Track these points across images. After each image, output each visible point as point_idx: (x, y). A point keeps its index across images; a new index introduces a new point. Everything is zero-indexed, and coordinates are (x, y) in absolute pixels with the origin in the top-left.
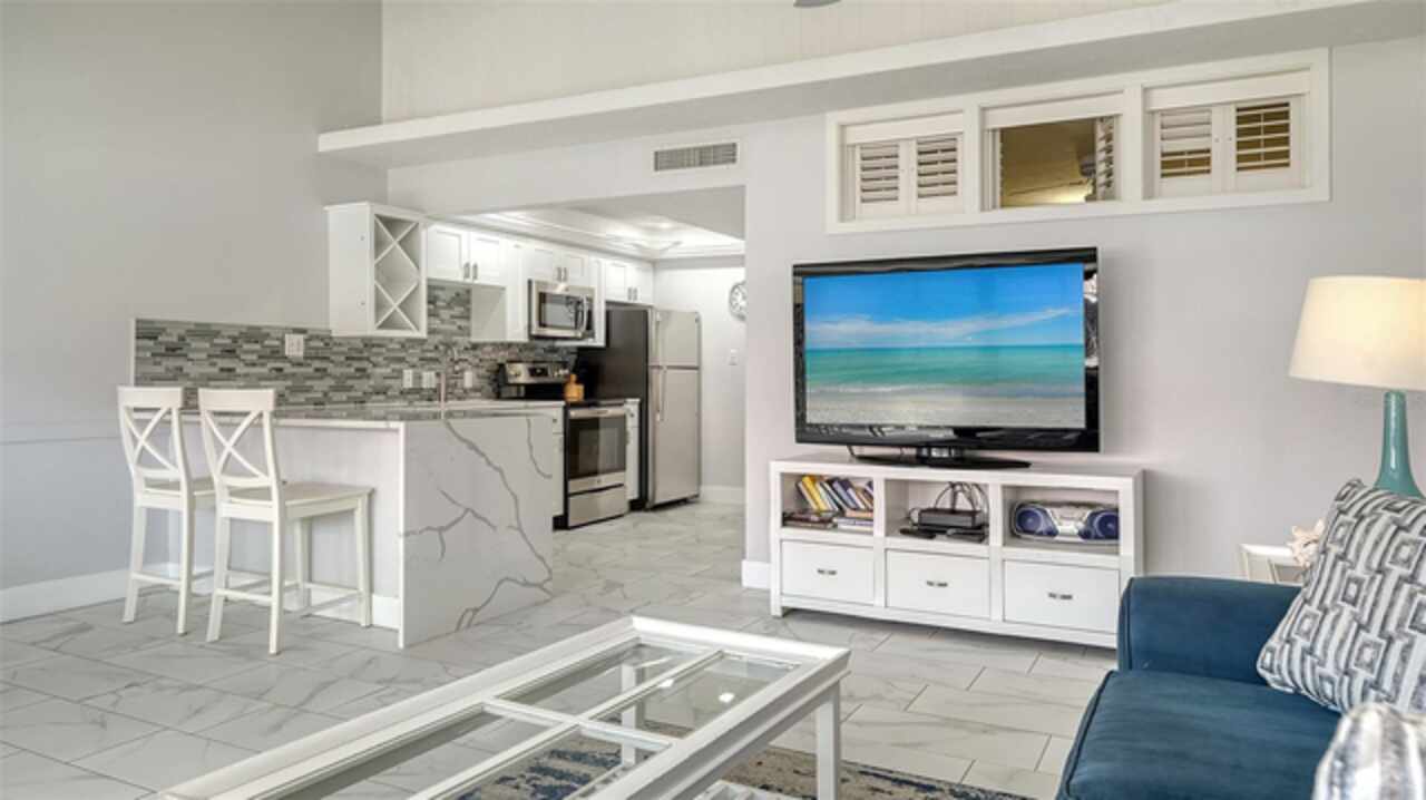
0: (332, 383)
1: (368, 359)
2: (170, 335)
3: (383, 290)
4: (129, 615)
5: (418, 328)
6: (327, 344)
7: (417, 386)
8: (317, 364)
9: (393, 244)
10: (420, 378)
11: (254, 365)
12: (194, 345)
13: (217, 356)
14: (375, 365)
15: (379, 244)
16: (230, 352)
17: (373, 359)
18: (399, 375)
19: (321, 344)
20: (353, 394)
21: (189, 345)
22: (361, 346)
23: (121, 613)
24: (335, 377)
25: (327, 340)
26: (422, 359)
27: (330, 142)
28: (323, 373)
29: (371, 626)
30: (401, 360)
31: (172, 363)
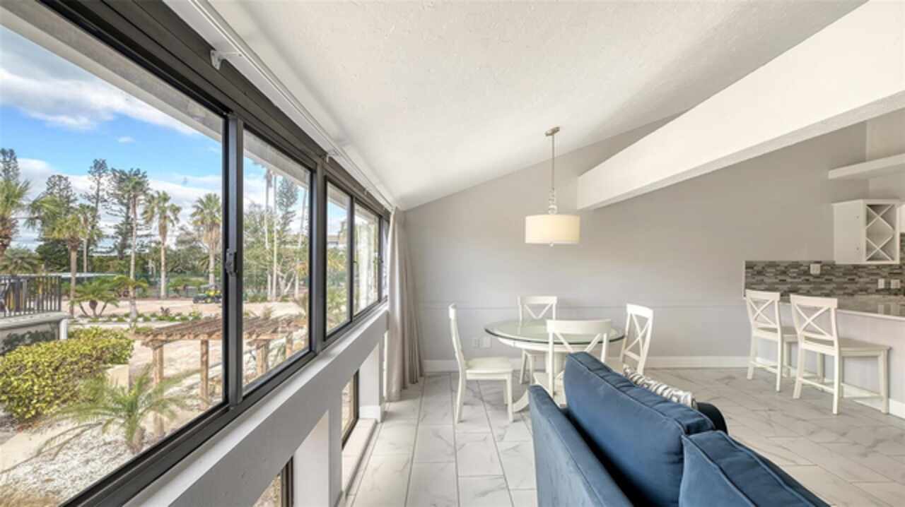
0: (835, 285)
1: (856, 274)
3: (871, 243)
4: (750, 377)
5: (893, 259)
6: (832, 268)
7: (888, 287)
8: (827, 277)
9: (878, 218)
10: (890, 283)
11: (795, 278)
12: (768, 270)
14: (860, 277)
15: (869, 218)
16: (784, 273)
17: (859, 274)
18: (876, 282)
19: (829, 268)
20: (847, 291)
21: (766, 270)
22: (852, 268)
23: (746, 374)
24: (835, 283)
25: (833, 266)
26: (890, 273)
27: (834, 174)
28: (829, 281)
29: (888, 414)
30: (878, 274)
31: (760, 278)
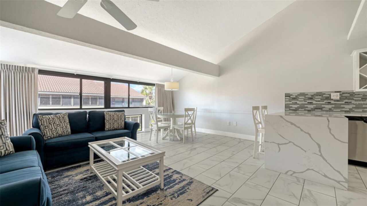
2: (294, 96)
6: (351, 95)
8: (346, 101)
11: (319, 101)
12: (300, 97)
13: (307, 100)
16: (311, 99)
19: (348, 95)
21: (298, 97)
28: (349, 103)
